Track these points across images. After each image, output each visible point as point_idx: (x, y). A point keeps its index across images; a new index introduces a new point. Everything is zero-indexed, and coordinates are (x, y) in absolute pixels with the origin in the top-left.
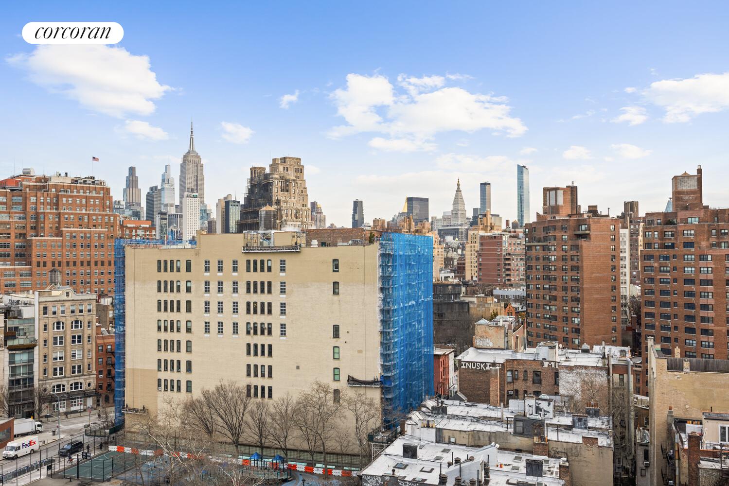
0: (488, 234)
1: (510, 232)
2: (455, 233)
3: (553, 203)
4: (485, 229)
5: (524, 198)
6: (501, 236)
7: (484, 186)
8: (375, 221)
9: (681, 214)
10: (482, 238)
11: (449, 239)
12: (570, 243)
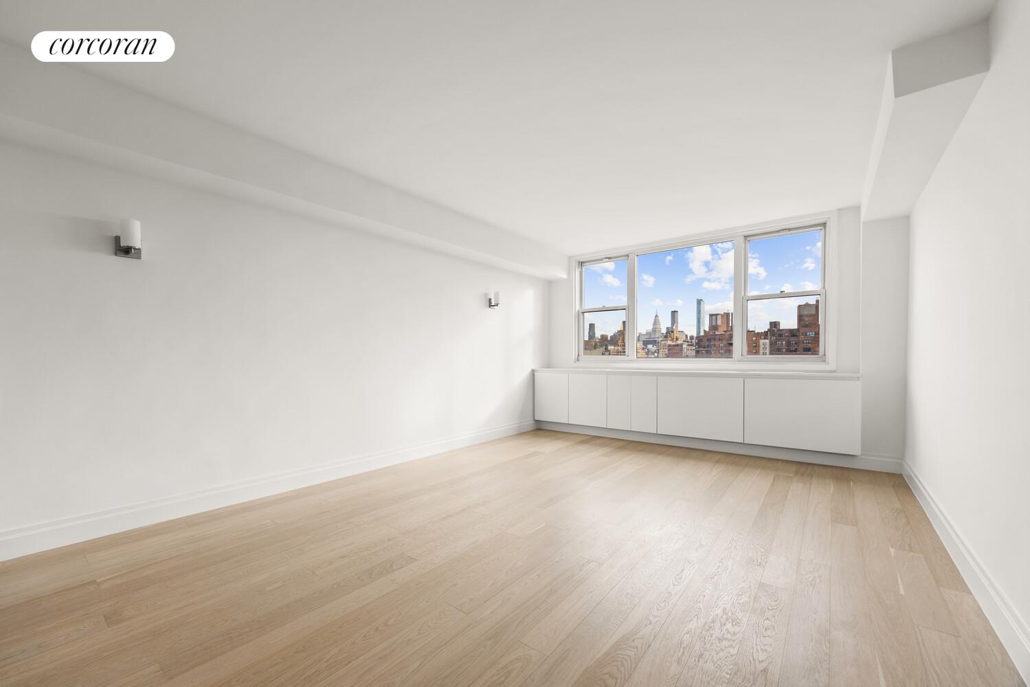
0: (674, 343)
1: (688, 342)
2: (654, 342)
3: (714, 324)
4: (672, 340)
5: (701, 320)
6: (682, 345)
7: (674, 313)
8: (602, 336)
9: (802, 330)
10: (669, 346)
11: (650, 346)
12: (725, 348)
